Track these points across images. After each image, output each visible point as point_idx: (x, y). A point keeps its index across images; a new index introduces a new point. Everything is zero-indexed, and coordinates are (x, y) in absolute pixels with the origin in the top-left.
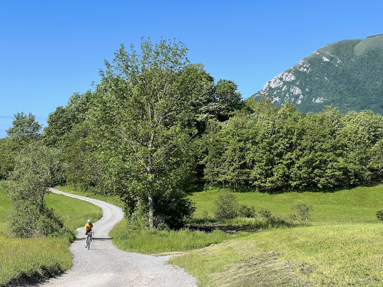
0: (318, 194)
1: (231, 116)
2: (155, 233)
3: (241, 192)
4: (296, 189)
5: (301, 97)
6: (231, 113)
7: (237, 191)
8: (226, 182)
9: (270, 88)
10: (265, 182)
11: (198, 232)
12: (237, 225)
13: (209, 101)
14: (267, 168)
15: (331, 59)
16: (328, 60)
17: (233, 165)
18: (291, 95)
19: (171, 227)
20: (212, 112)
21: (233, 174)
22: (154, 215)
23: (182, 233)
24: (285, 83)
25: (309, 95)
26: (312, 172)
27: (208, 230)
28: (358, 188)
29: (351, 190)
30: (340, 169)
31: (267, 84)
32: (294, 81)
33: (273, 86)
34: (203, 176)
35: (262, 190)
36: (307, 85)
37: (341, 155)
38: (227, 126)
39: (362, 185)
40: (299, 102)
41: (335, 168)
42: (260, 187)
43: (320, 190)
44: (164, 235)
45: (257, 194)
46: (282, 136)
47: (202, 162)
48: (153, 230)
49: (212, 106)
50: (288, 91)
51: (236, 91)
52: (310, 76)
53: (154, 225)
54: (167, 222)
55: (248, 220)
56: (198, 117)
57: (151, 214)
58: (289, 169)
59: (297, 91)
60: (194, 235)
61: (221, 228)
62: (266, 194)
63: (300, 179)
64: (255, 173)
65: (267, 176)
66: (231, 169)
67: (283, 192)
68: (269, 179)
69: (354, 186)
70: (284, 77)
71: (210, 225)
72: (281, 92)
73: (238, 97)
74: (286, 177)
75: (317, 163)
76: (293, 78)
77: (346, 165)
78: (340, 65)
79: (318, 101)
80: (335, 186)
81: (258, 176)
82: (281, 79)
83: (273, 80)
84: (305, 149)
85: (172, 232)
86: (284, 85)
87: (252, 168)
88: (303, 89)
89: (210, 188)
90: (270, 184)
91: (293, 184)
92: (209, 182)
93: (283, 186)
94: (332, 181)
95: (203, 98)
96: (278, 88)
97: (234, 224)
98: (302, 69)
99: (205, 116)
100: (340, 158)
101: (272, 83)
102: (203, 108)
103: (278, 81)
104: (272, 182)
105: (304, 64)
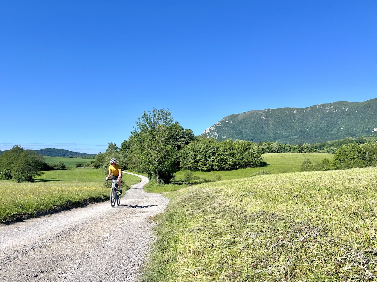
0: (224, 172)
1: (190, 143)
2: (159, 185)
3: (195, 171)
4: (216, 170)
5: (218, 136)
6: (190, 141)
7: (193, 171)
8: (189, 168)
9: (206, 133)
10: (203, 168)
11: (176, 185)
12: (192, 182)
13: (182, 137)
14: (204, 162)
15: (229, 121)
16: (227, 122)
17: (191, 161)
18: (214, 135)
19: (166, 183)
20: (183, 141)
21: (191, 165)
22: (159, 178)
23: (170, 185)
24: (211, 131)
25: (221, 136)
26: (222, 163)
27: (180, 184)
28: (240, 169)
29: (237, 170)
30: (233, 162)
31: (204, 131)
32: (215, 130)
33: (207, 132)
34: (180, 165)
35: (202, 171)
36: (220, 131)
37: (233, 157)
38: (189, 146)
39: (241, 168)
40: (217, 138)
41: (231, 162)
42: (202, 169)
43: (225, 170)
44: (163, 186)
45: (201, 172)
46: (210, 150)
47: (179, 160)
48: (158, 184)
49: (183, 139)
50: (212, 134)
51: (192, 133)
52: (221, 128)
53: (159, 182)
54: (164, 181)
55: (196, 180)
56: (178, 143)
57: (158, 178)
58: (213, 162)
59: (216, 134)
60: (175, 186)
61: (185, 183)
62: (204, 172)
63: (217, 166)
64: (200, 164)
65: (205, 165)
66: (191, 162)
67: (210, 171)
68: (205, 166)
69: (238, 168)
70: (211, 129)
71: (182, 182)
72: (210, 134)
73: (193, 135)
74: (212, 166)
75: (224, 160)
76: (214, 129)
77: (235, 160)
78: (232, 123)
79: (224, 137)
80: (231, 169)
81: (201, 165)
82: (210, 129)
83: (206, 130)
84: (219, 154)
85: (166, 185)
86: (211, 132)
87: (198, 162)
88: (218, 133)
89: (182, 170)
90: (205, 168)
91: (215, 168)
92: (182, 168)
93: (210, 169)
94: (230, 166)
95: (179, 136)
96: (209, 133)
97: (191, 182)
98: (218, 125)
99: (180, 143)
100: (233, 158)
101: (206, 131)
102: (180, 140)
103: (209, 130)
104: (206, 167)
105: (218, 123)
